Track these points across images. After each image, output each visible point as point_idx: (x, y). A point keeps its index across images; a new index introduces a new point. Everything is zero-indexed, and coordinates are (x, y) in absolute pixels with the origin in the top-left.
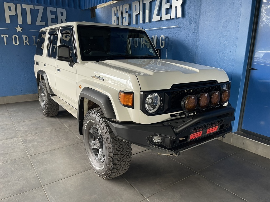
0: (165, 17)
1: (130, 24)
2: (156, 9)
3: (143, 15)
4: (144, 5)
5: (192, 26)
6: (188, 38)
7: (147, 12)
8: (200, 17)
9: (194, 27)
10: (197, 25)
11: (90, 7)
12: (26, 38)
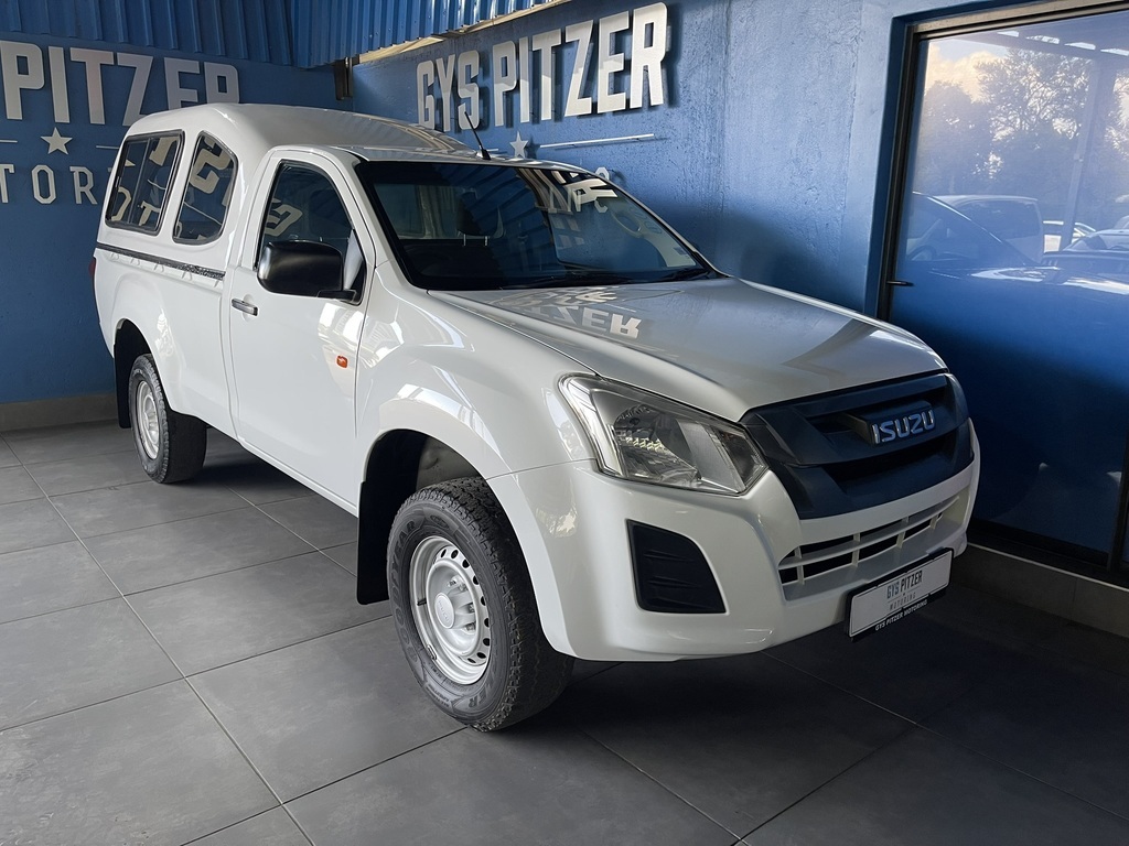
0: (609, 102)
1: (485, 123)
2: (577, 72)
3: (534, 93)
4: (536, 56)
5: (701, 136)
6: (690, 176)
7: (547, 82)
8: (727, 106)
9: (708, 140)
10: (718, 133)
11: (332, 61)
12: (83, 176)
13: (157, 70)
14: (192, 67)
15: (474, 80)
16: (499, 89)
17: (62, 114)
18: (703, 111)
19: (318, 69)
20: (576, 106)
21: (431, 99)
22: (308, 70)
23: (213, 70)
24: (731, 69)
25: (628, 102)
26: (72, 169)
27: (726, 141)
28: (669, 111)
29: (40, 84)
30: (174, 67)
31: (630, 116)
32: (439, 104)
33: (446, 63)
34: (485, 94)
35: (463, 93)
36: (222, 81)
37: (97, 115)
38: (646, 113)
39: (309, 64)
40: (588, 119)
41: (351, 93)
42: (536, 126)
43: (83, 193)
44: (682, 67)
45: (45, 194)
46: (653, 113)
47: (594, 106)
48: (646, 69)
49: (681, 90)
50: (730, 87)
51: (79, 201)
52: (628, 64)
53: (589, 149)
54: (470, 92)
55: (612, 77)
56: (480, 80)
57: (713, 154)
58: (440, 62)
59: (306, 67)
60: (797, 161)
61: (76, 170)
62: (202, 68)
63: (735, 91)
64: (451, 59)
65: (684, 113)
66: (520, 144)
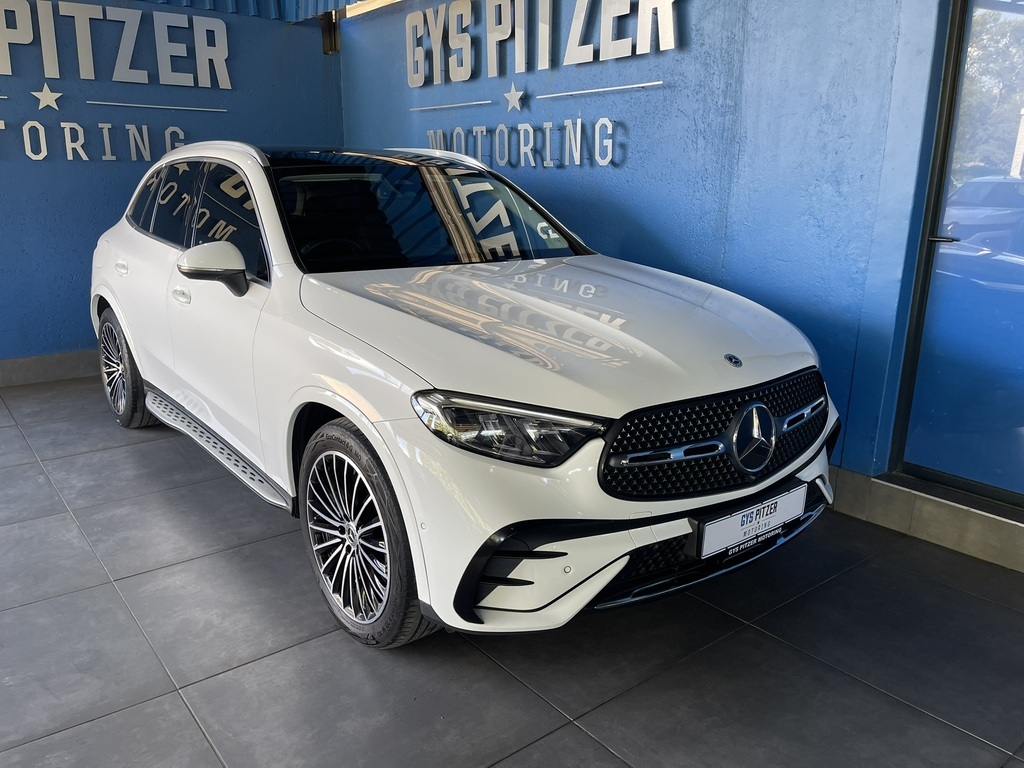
0: (613, 49)
1: (475, 74)
2: (577, 17)
3: (529, 42)
4: (532, 3)
5: (715, 82)
6: (701, 126)
7: (544, 30)
8: (746, 49)
9: (722, 86)
11: (321, 12)
12: (74, 132)
13: (146, 23)
14: (181, 20)
15: (464, 30)
16: (493, 36)
17: (51, 70)
18: (718, 55)
19: (306, 23)
20: (575, 53)
21: (420, 52)
22: (296, 24)
23: (202, 24)
24: (752, 8)
25: (634, 48)
26: (63, 125)
27: (745, 87)
28: (679, 56)
29: (28, 38)
30: (163, 20)
31: (634, 63)
32: (429, 55)
33: (436, 13)
34: (477, 43)
35: (453, 44)
36: (211, 35)
37: (87, 71)
38: (653, 61)
39: (297, 17)
40: (588, 68)
41: (339, 47)
42: (531, 77)
43: (74, 150)
44: (694, 11)
45: (36, 150)
46: (661, 59)
47: (596, 54)
48: (655, 13)
49: (693, 35)
50: (750, 27)
51: (70, 157)
52: (634, 7)
53: (588, 100)
54: (461, 42)
55: (616, 20)
56: (470, 29)
57: (729, 102)
58: (430, 12)
59: (294, 20)
60: (827, 107)
61: (66, 126)
62: (191, 22)
63: (756, 32)
64: (442, 8)
65: (696, 58)
66: (514, 97)
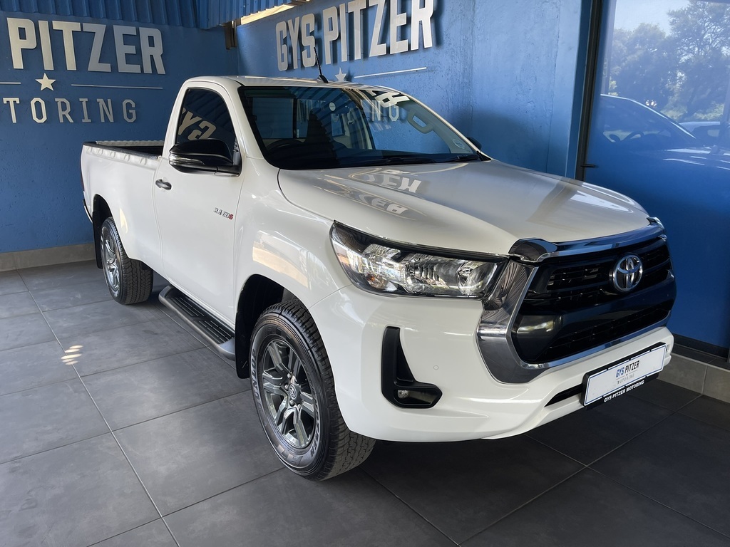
2: (377, 25)
3: (350, 42)
4: (351, 16)
5: (457, 68)
7: (358, 34)
8: (474, 47)
9: (462, 71)
10: (469, 66)
13: (109, 35)
14: (131, 30)
15: (312, 34)
17: (48, 64)
18: (458, 51)
19: (213, 29)
20: (377, 49)
21: (285, 48)
22: (208, 30)
23: (145, 32)
24: (477, 21)
25: (409, 46)
26: (56, 100)
27: (474, 71)
28: (436, 51)
29: (33, 45)
31: (411, 56)
32: (290, 50)
33: (294, 22)
34: (319, 42)
35: (305, 42)
36: (151, 39)
37: (71, 64)
38: (422, 54)
40: (385, 58)
42: (352, 64)
43: (64, 116)
44: (445, 20)
45: (40, 116)
46: (425, 53)
47: (388, 50)
48: (421, 23)
49: (445, 38)
50: (476, 33)
51: (61, 121)
52: (409, 20)
53: (386, 78)
54: (309, 41)
55: (399, 31)
56: (316, 34)
57: (465, 80)
58: (290, 22)
59: (206, 28)
60: (520, 84)
61: (59, 100)
62: (138, 31)
63: (479, 37)
64: (297, 19)
65: (447, 53)
66: (341, 76)
